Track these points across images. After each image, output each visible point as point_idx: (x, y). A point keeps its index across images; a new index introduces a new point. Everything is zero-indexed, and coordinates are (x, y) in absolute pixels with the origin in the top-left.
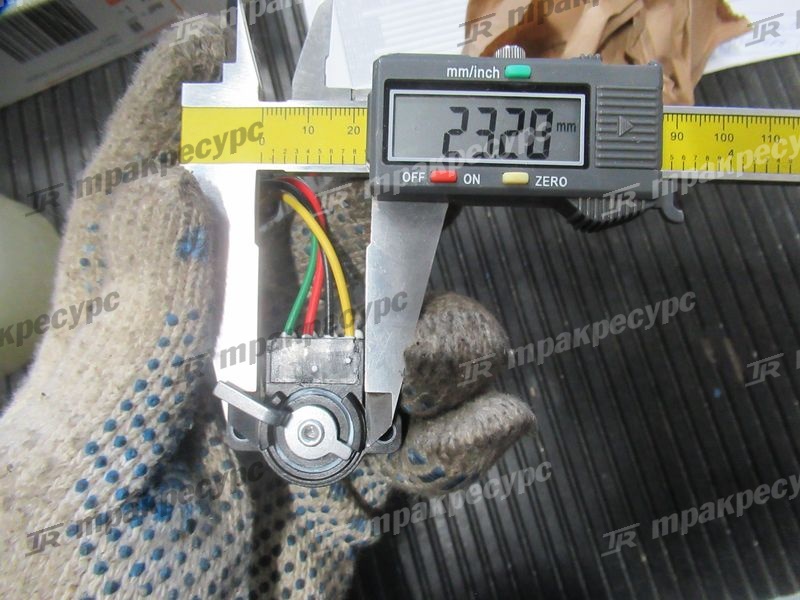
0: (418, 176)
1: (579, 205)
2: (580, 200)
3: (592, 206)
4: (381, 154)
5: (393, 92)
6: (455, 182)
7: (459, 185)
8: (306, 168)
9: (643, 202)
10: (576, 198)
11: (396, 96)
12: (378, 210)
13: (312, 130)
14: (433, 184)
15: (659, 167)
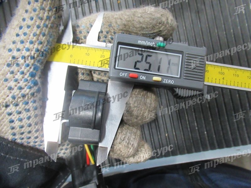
0: (125, 74)
1: (177, 90)
2: (177, 88)
3: (181, 91)
4: (113, 66)
5: (120, 46)
6: (137, 78)
7: (139, 79)
8: (85, 67)
9: (198, 91)
10: (176, 88)
11: (120, 47)
12: (110, 84)
13: (88, 55)
14: (129, 78)
15: (204, 81)
